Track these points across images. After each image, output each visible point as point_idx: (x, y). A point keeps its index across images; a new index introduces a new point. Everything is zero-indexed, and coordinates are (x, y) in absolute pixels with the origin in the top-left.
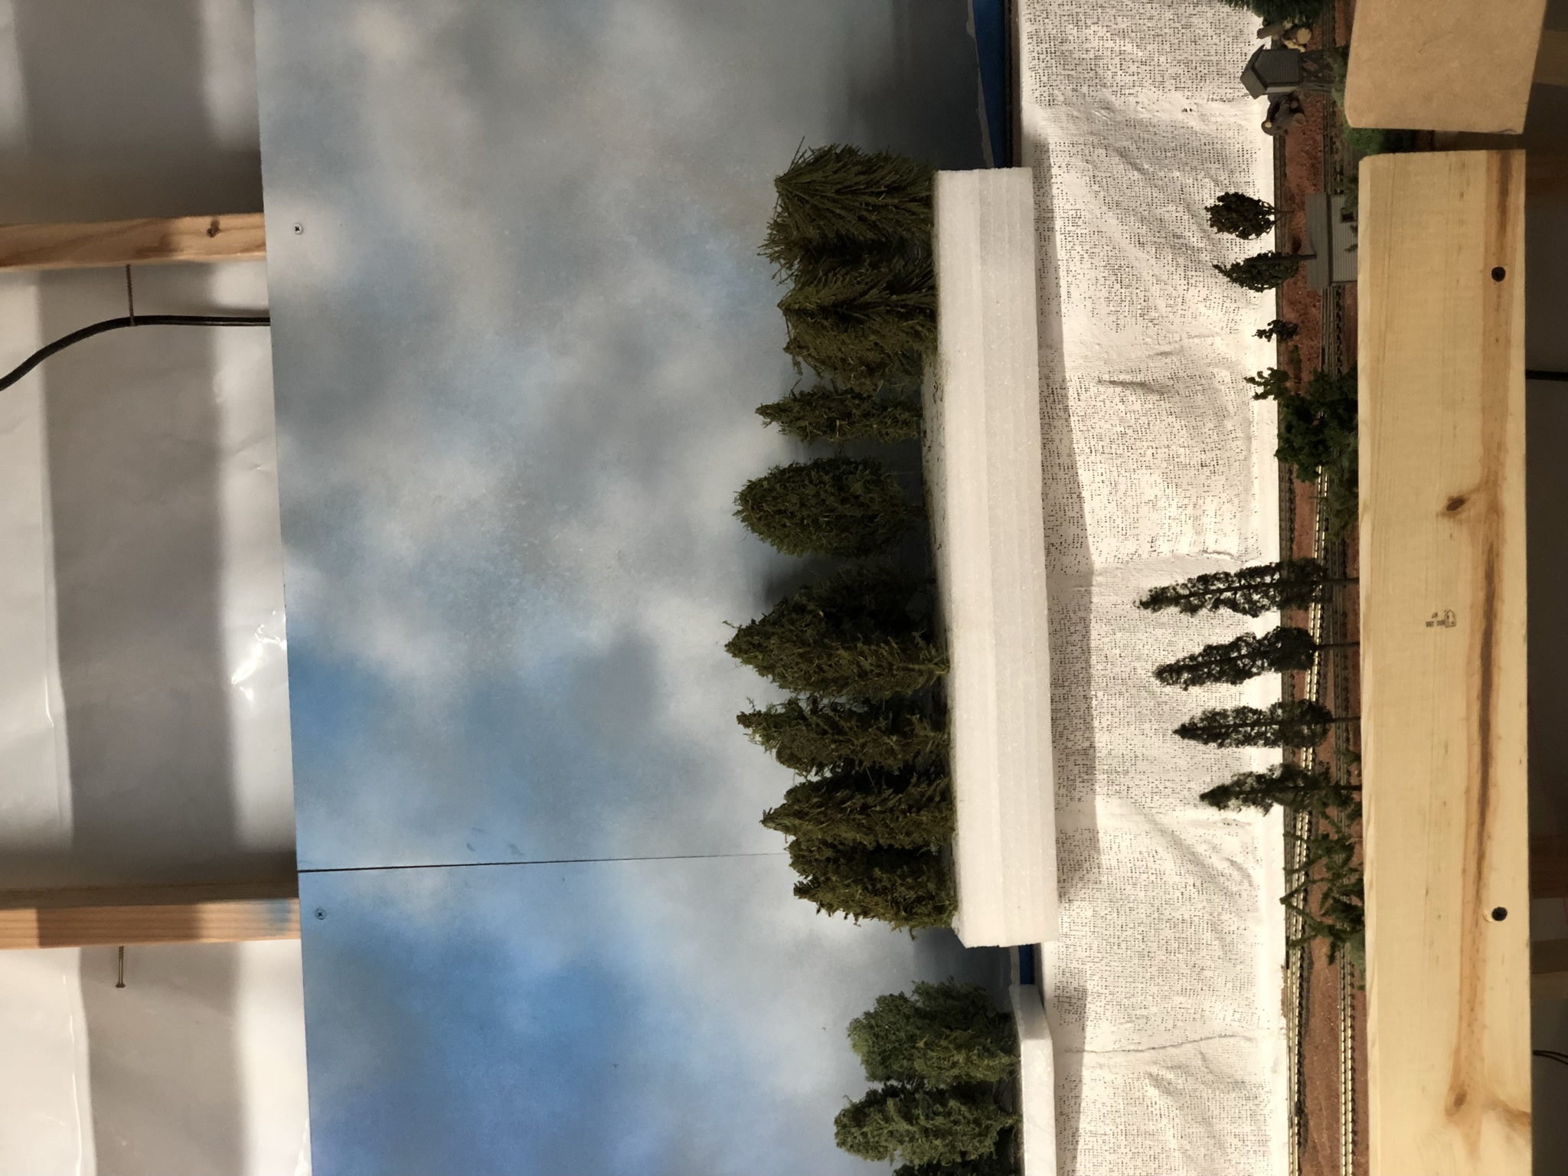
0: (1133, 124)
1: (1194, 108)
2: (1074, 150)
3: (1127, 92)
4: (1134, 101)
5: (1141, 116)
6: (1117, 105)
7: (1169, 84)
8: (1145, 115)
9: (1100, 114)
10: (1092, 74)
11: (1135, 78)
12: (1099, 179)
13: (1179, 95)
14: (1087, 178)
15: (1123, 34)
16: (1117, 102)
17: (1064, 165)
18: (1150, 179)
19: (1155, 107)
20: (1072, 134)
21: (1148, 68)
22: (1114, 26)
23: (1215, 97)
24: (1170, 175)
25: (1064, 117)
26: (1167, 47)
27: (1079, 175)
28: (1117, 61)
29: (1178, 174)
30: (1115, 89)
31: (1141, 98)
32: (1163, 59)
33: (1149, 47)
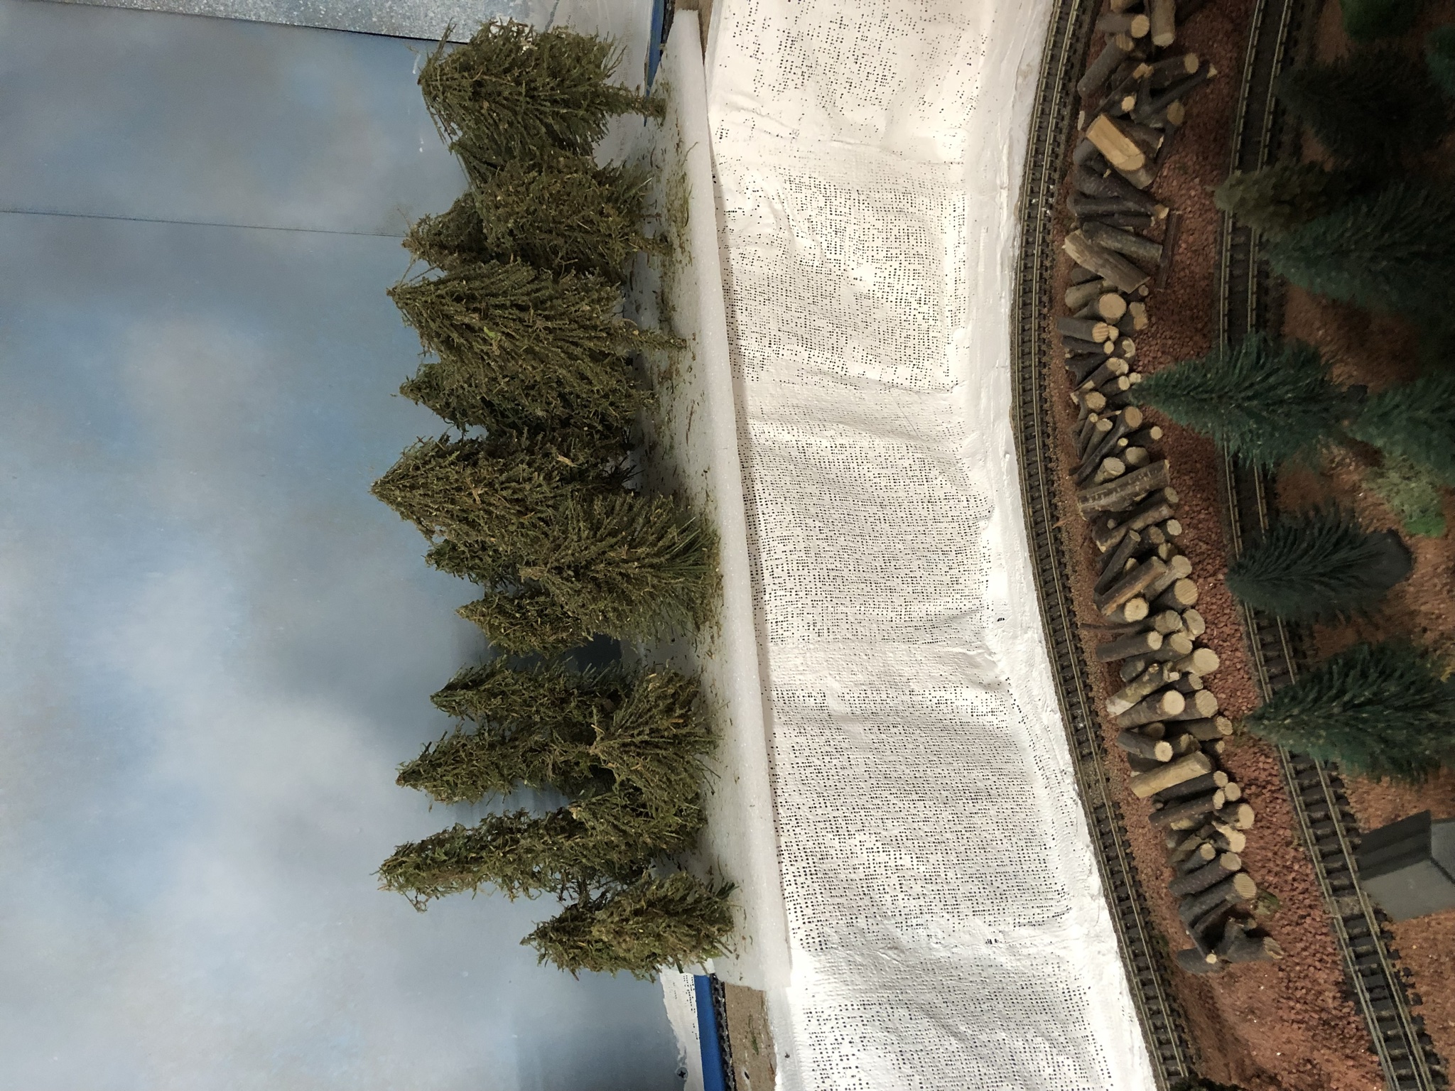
0: (932, 967)
1: (1000, 937)
2: (867, 1015)
3: (914, 922)
4: (925, 934)
5: (938, 955)
6: (905, 942)
7: (965, 907)
8: (942, 953)
9: (888, 956)
10: (867, 901)
11: (922, 902)
12: (908, 1055)
13: (978, 921)
14: (893, 1055)
15: (897, 842)
16: (905, 938)
17: (857, 1039)
18: (972, 1046)
19: (953, 941)
20: (861, 991)
21: (935, 888)
22: (884, 833)
23: (1022, 921)
24: (994, 1037)
25: (844, 966)
26: (953, 857)
27: (881, 1053)
28: (894, 880)
29: (1003, 1035)
30: (899, 919)
31: (933, 929)
32: (951, 874)
33: (933, 859)
